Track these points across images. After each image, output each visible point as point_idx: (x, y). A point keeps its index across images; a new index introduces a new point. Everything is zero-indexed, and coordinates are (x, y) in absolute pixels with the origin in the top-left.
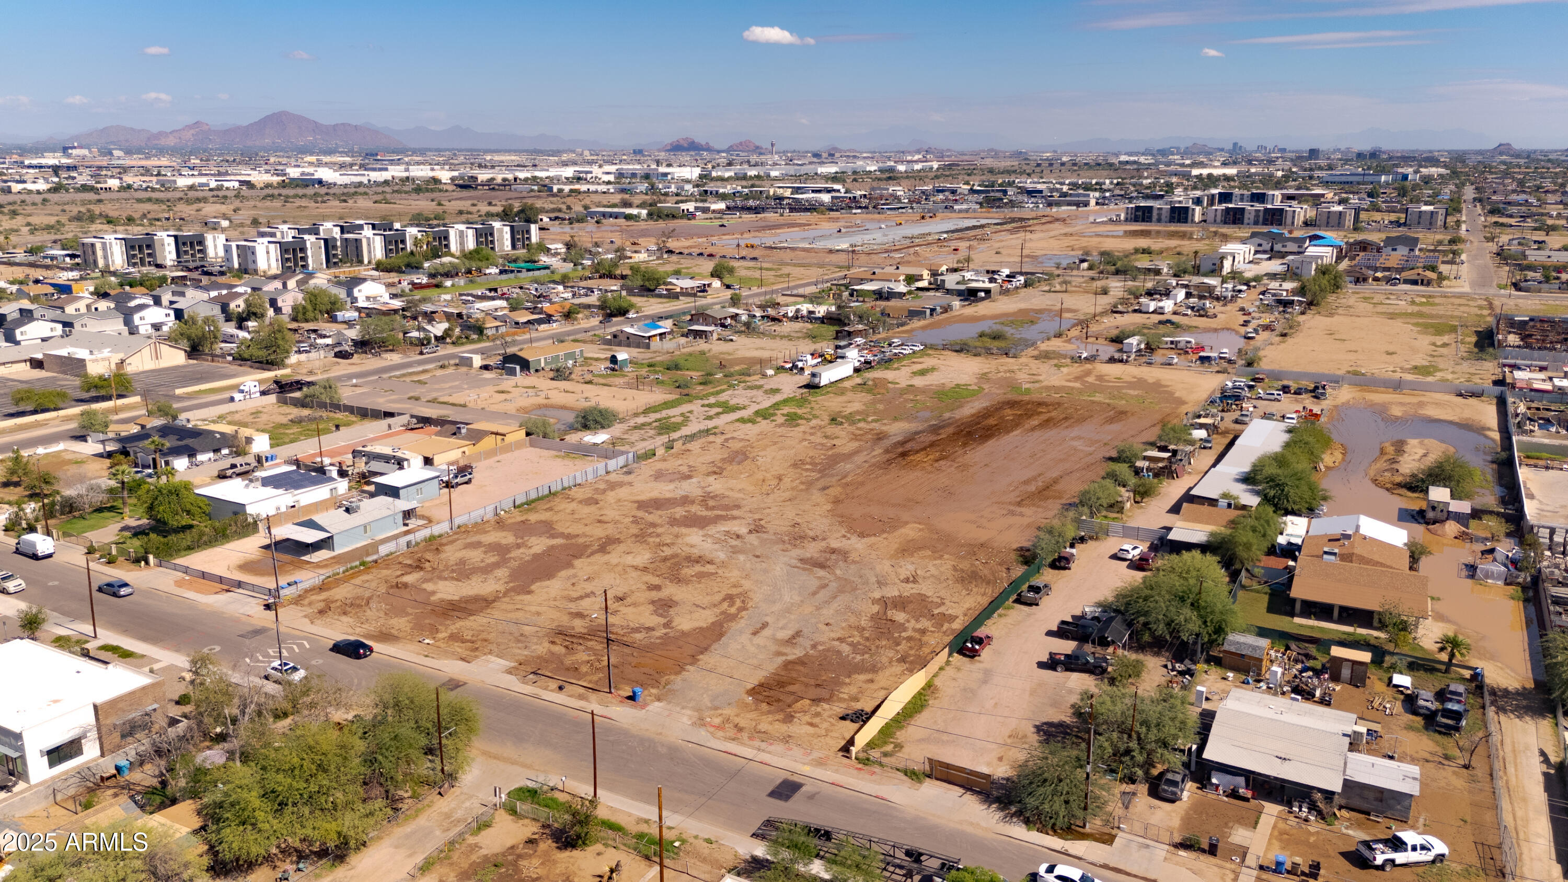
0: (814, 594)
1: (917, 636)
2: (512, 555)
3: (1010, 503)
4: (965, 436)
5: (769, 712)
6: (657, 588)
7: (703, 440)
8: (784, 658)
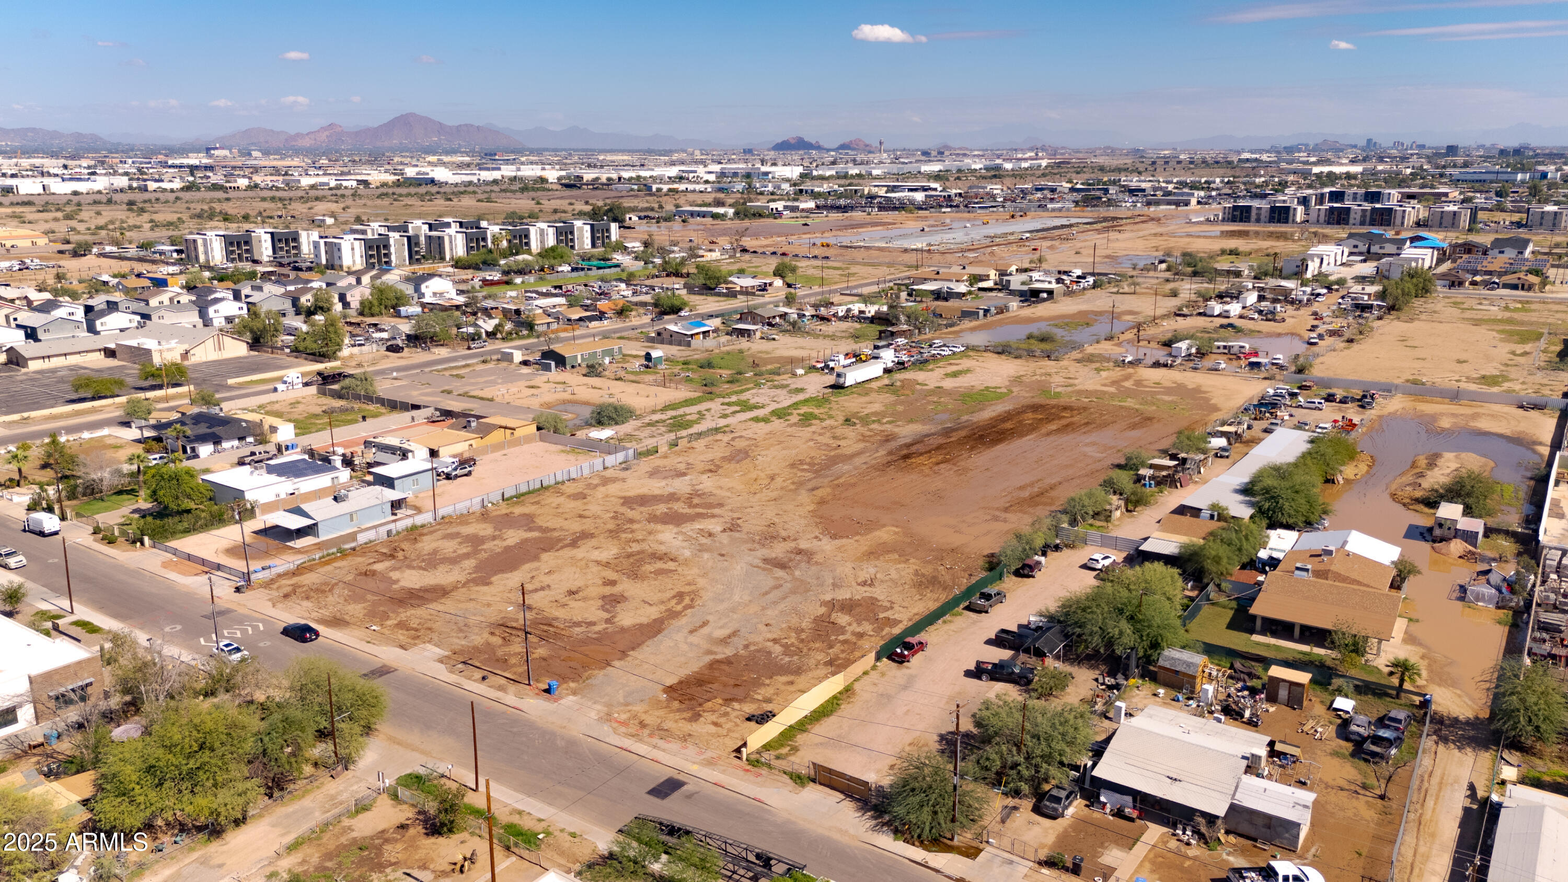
0: (766, 593)
1: (854, 639)
2: (485, 547)
3: (997, 509)
4: (976, 440)
5: (679, 710)
6: (613, 583)
7: (711, 438)
8: (712, 657)
